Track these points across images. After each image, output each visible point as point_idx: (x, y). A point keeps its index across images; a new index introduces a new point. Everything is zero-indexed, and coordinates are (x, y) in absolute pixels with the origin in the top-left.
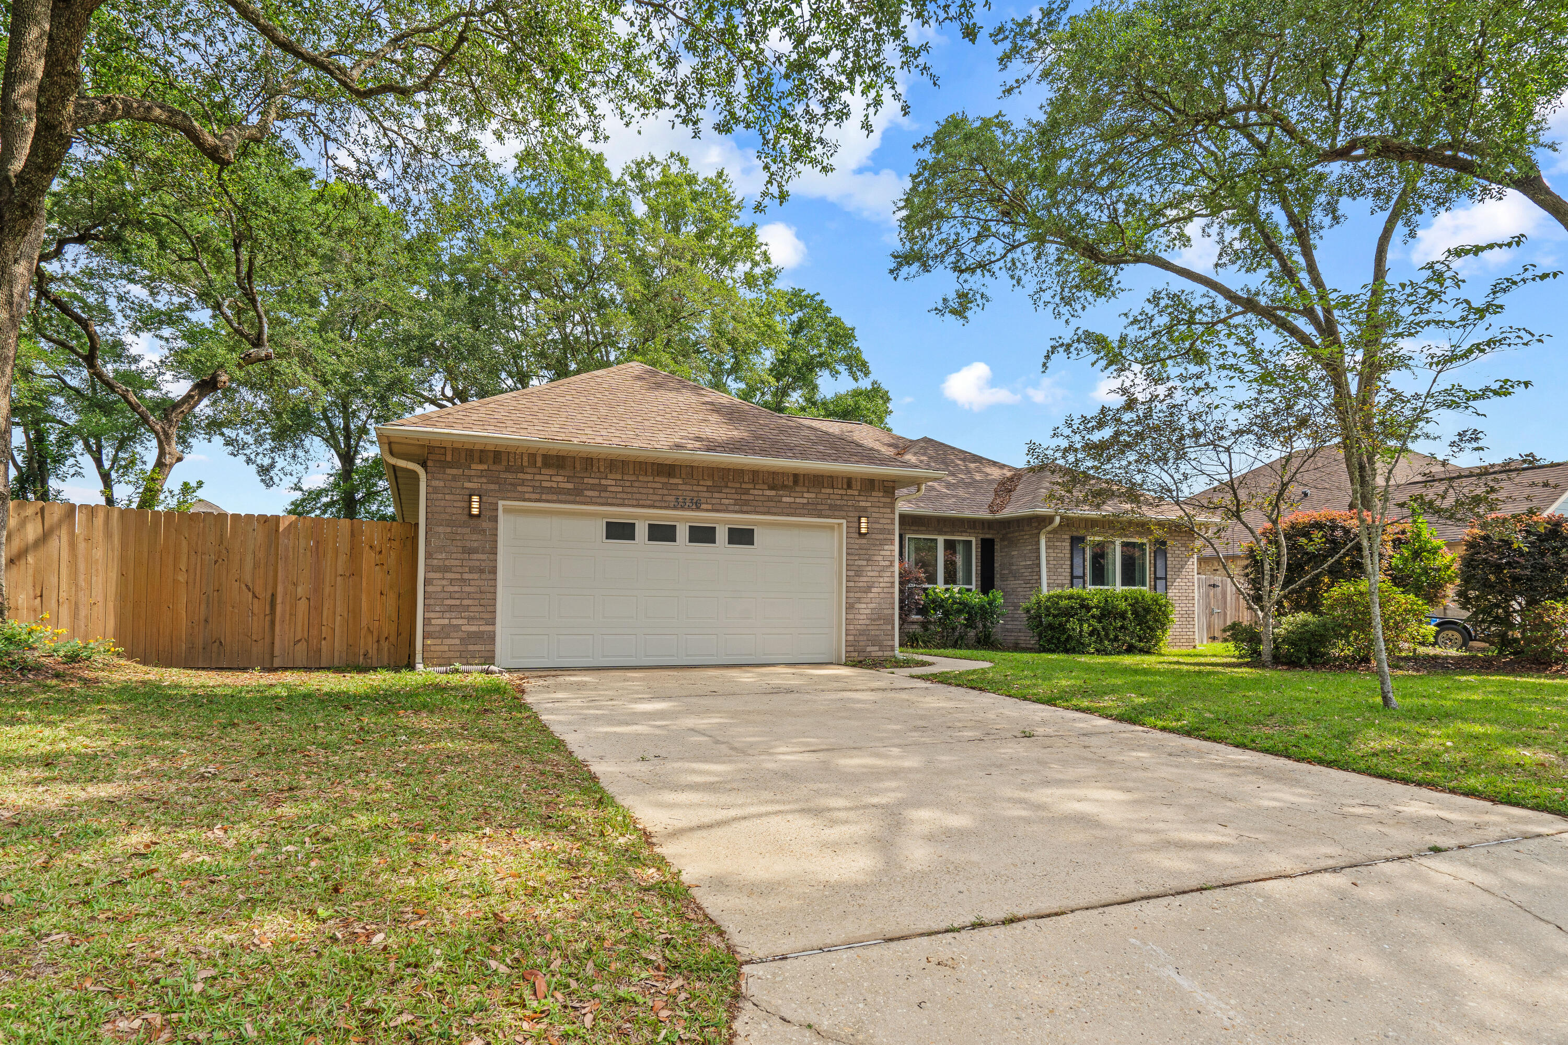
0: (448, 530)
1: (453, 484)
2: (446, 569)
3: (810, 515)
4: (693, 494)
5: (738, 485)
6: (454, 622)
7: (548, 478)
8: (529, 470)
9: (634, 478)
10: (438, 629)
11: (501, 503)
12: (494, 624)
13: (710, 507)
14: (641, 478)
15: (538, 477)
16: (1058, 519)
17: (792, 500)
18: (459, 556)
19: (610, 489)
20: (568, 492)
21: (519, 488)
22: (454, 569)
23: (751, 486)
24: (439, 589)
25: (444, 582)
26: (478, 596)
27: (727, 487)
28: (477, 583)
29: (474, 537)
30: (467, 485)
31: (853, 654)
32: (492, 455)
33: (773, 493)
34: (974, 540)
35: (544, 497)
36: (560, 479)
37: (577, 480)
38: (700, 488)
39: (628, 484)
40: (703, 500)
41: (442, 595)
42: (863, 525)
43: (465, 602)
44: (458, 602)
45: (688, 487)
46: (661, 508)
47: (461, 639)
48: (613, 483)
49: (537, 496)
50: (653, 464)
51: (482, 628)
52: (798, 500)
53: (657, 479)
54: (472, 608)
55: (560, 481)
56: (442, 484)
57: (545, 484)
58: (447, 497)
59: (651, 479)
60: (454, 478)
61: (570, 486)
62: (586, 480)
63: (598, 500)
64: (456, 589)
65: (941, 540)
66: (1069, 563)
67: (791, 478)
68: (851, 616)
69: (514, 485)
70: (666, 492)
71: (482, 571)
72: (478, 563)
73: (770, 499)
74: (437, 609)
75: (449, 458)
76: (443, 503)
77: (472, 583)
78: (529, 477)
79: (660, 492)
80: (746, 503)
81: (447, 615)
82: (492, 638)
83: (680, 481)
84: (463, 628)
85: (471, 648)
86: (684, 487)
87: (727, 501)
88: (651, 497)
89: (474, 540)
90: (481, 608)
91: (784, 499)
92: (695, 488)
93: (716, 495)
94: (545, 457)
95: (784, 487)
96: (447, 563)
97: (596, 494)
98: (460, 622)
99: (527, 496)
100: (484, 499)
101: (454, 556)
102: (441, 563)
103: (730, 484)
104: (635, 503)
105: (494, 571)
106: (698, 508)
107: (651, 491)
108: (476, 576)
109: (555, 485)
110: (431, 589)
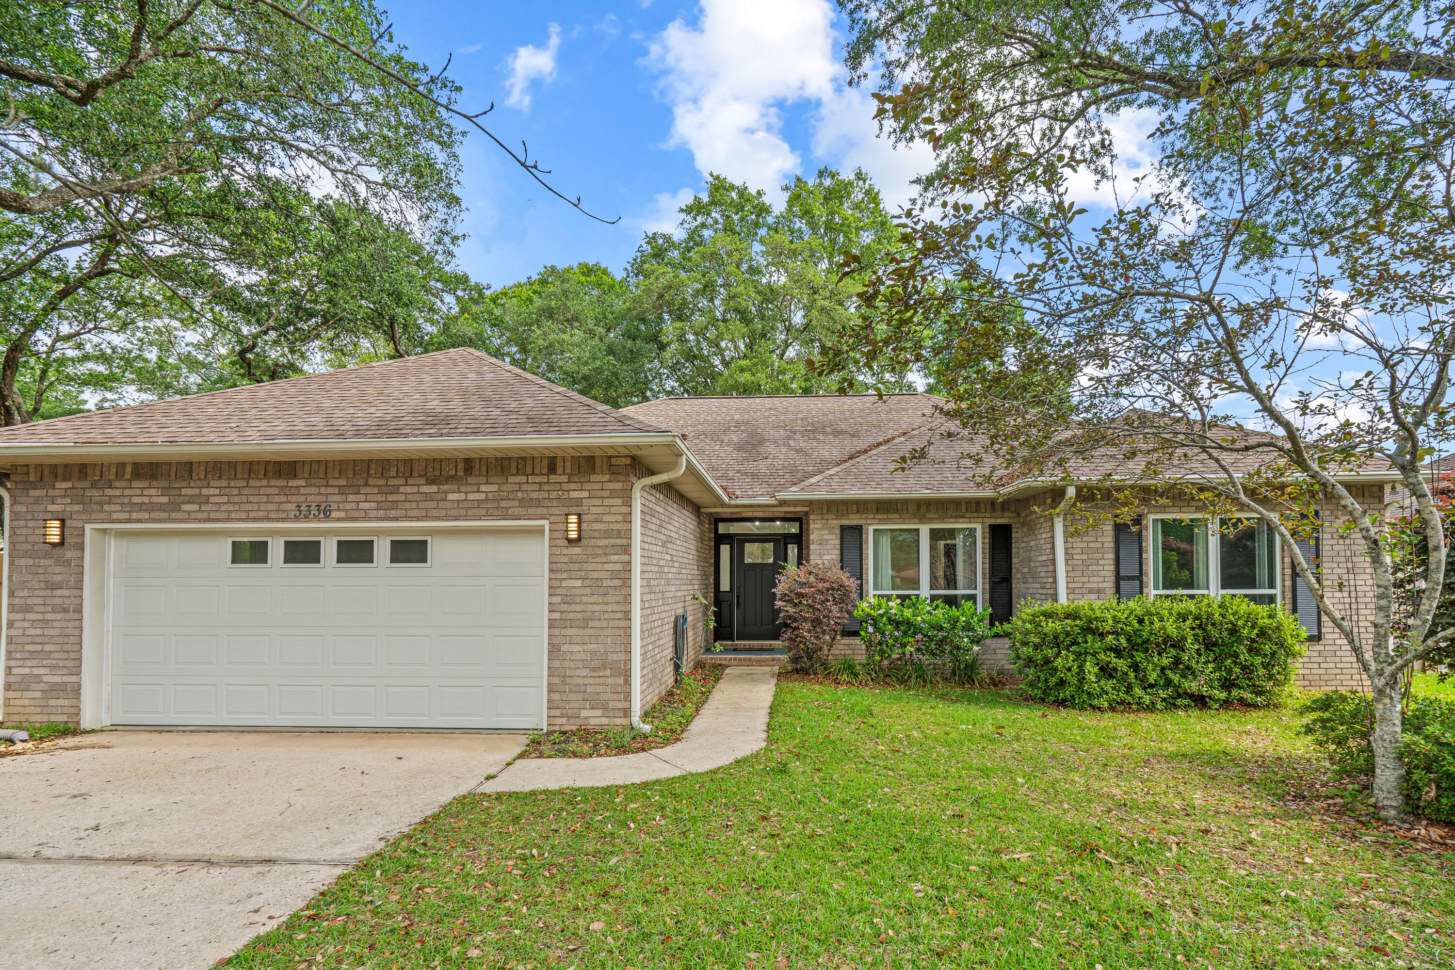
0: (30, 562)
1: (36, 508)
2: (28, 609)
3: (488, 516)
4: (320, 498)
5: (382, 482)
6: (36, 671)
7: (139, 492)
8: (118, 484)
9: (242, 483)
10: (18, 679)
11: (88, 527)
12: (79, 674)
13: (342, 514)
14: (252, 483)
15: (128, 492)
17: (462, 496)
18: (41, 593)
19: (212, 500)
20: (161, 507)
21: (106, 507)
22: (36, 609)
23: (402, 481)
24: (20, 632)
25: (26, 624)
26: (60, 640)
27: (366, 485)
28: (62, 624)
29: (58, 569)
30: (51, 508)
31: (559, 721)
32: (77, 469)
33: (434, 488)
35: (134, 516)
36: (153, 492)
37: (173, 492)
38: (330, 490)
39: (235, 492)
40: (334, 506)
41: (23, 640)
42: (573, 527)
43: (48, 648)
44: (39, 648)
45: (314, 490)
46: (278, 520)
47: (43, 691)
48: (217, 492)
49: (126, 516)
50: (267, 463)
51: (66, 679)
52: (471, 496)
53: (273, 482)
54: (55, 655)
55: (154, 495)
56: (24, 509)
57: (135, 500)
58: (30, 524)
59: (264, 482)
60: (37, 501)
61: (165, 500)
62: (184, 491)
63: (200, 515)
64: (38, 632)
67: (461, 466)
68: (556, 664)
69: (101, 504)
70: (283, 498)
71: (65, 610)
72: (60, 601)
73: (429, 497)
74: (18, 656)
75: (32, 478)
76: (24, 531)
77: (55, 624)
78: (117, 492)
79: (277, 499)
80: (395, 505)
81: (28, 663)
82: (76, 691)
83: (301, 483)
84: (45, 679)
85: (52, 702)
86: (307, 490)
87: (366, 506)
88: (263, 507)
89: (58, 574)
90: (65, 655)
91: (450, 497)
92: (323, 490)
93: (352, 498)
94: (136, 466)
95: (450, 479)
96: (29, 601)
97: (195, 507)
98: (41, 671)
99: (115, 516)
100: (68, 523)
101: (36, 593)
102: (22, 602)
103: (371, 482)
104: (244, 515)
105: (79, 609)
106: (327, 517)
107: (265, 499)
108: (58, 616)
109: (146, 500)
110: (13, 632)
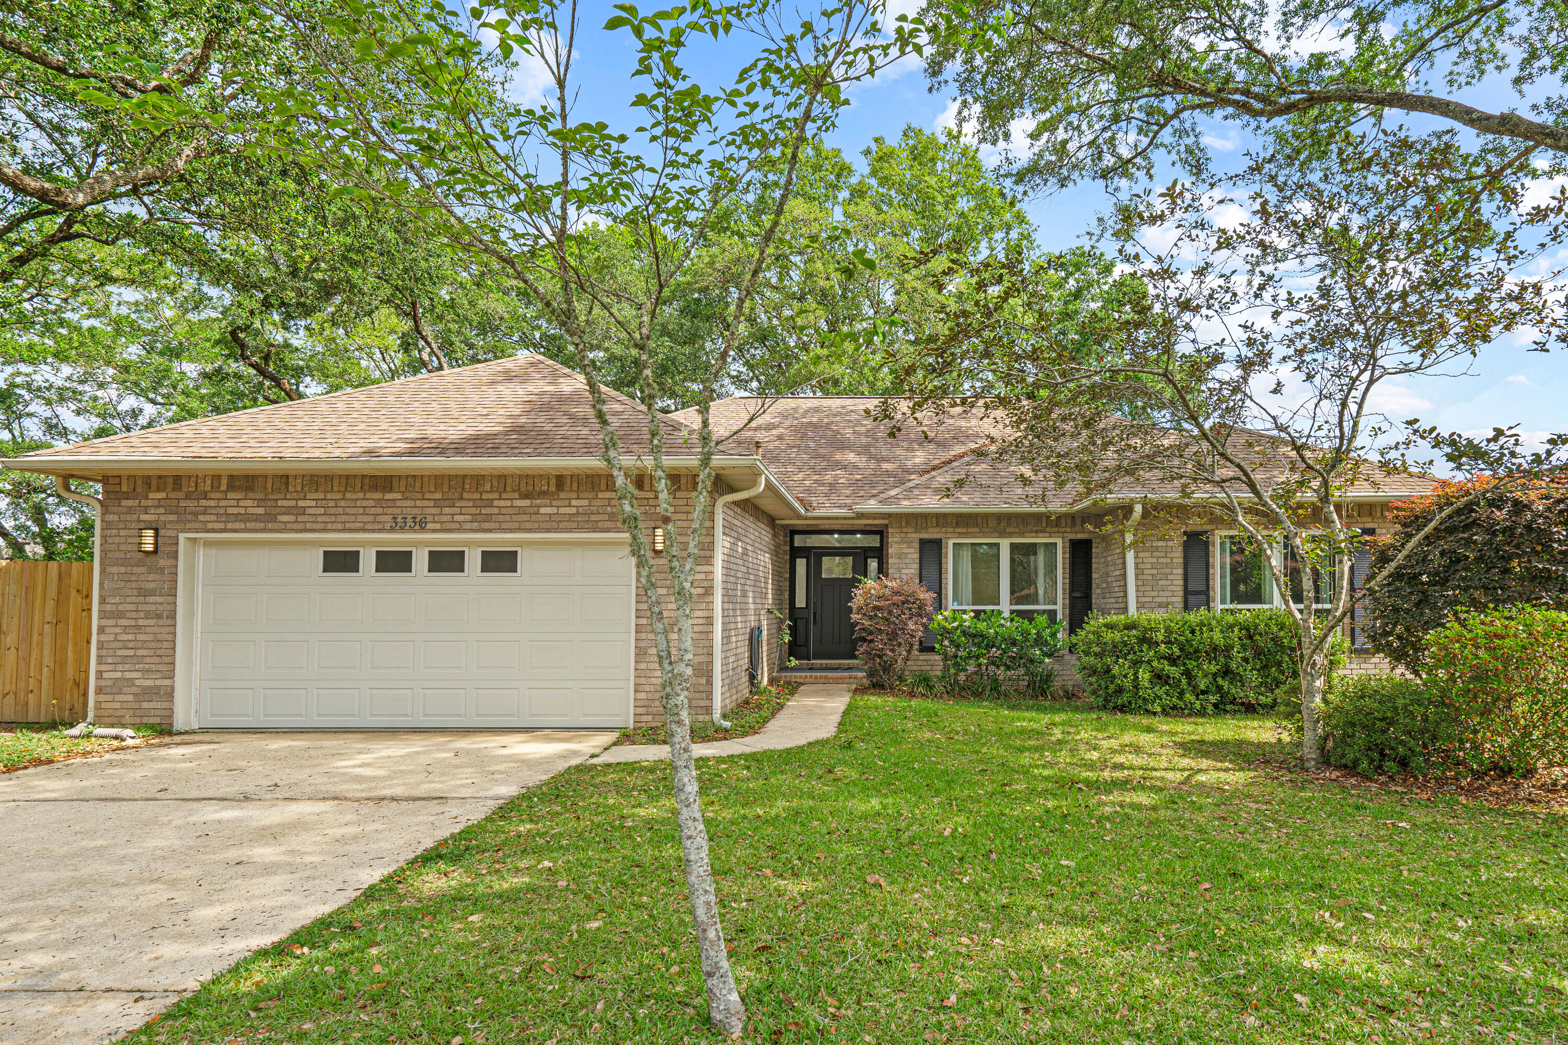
0: (123, 570)
1: (128, 517)
2: (120, 615)
3: (580, 529)
4: (415, 511)
5: (477, 496)
6: (128, 675)
7: (234, 503)
8: (213, 495)
9: (339, 496)
10: (110, 683)
11: (182, 536)
12: (172, 678)
13: (438, 526)
14: (348, 495)
15: (223, 503)
16: (1138, 508)
17: (554, 510)
18: (134, 599)
19: (309, 511)
20: (257, 518)
21: (201, 518)
22: (128, 615)
23: (496, 495)
24: (112, 637)
25: (118, 630)
26: (153, 645)
27: (461, 498)
28: (154, 630)
29: (151, 577)
30: (144, 517)
31: (645, 718)
32: (171, 480)
33: (527, 503)
34: (1059, 542)
35: (230, 526)
36: (249, 503)
37: (269, 503)
38: (425, 503)
39: (332, 504)
40: (429, 518)
41: (115, 645)
42: (659, 539)
43: (140, 652)
44: (131, 653)
45: (409, 503)
46: (373, 531)
47: (135, 695)
48: (313, 503)
49: (222, 526)
50: (364, 476)
51: (158, 682)
52: (562, 510)
53: (368, 495)
54: (148, 660)
55: (250, 505)
56: (116, 518)
57: (230, 511)
58: (122, 533)
59: (361, 495)
60: (130, 510)
61: (261, 511)
62: (280, 503)
63: (295, 526)
64: (131, 637)
65: (1005, 545)
66: (1180, 571)
67: (553, 482)
68: (643, 666)
69: (196, 514)
70: (379, 511)
71: (159, 616)
72: (153, 607)
73: (522, 511)
74: (110, 660)
75: (124, 488)
76: (116, 540)
77: (148, 630)
78: (212, 503)
79: (373, 511)
80: (488, 518)
81: (120, 667)
82: (170, 694)
83: (397, 496)
84: (137, 682)
85: (145, 705)
86: (403, 503)
87: (461, 518)
88: (360, 518)
89: (151, 581)
90: (157, 660)
91: (543, 510)
92: (418, 503)
93: (447, 510)
94: (231, 478)
95: (542, 494)
96: (121, 608)
97: (292, 518)
98: (134, 675)
99: (210, 526)
100: (162, 532)
101: (129, 599)
102: (114, 608)
103: (465, 496)
104: (340, 526)
105: (173, 616)
106: (423, 529)
107: (361, 511)
108: (152, 622)
109: (242, 511)
110: (103, 638)
